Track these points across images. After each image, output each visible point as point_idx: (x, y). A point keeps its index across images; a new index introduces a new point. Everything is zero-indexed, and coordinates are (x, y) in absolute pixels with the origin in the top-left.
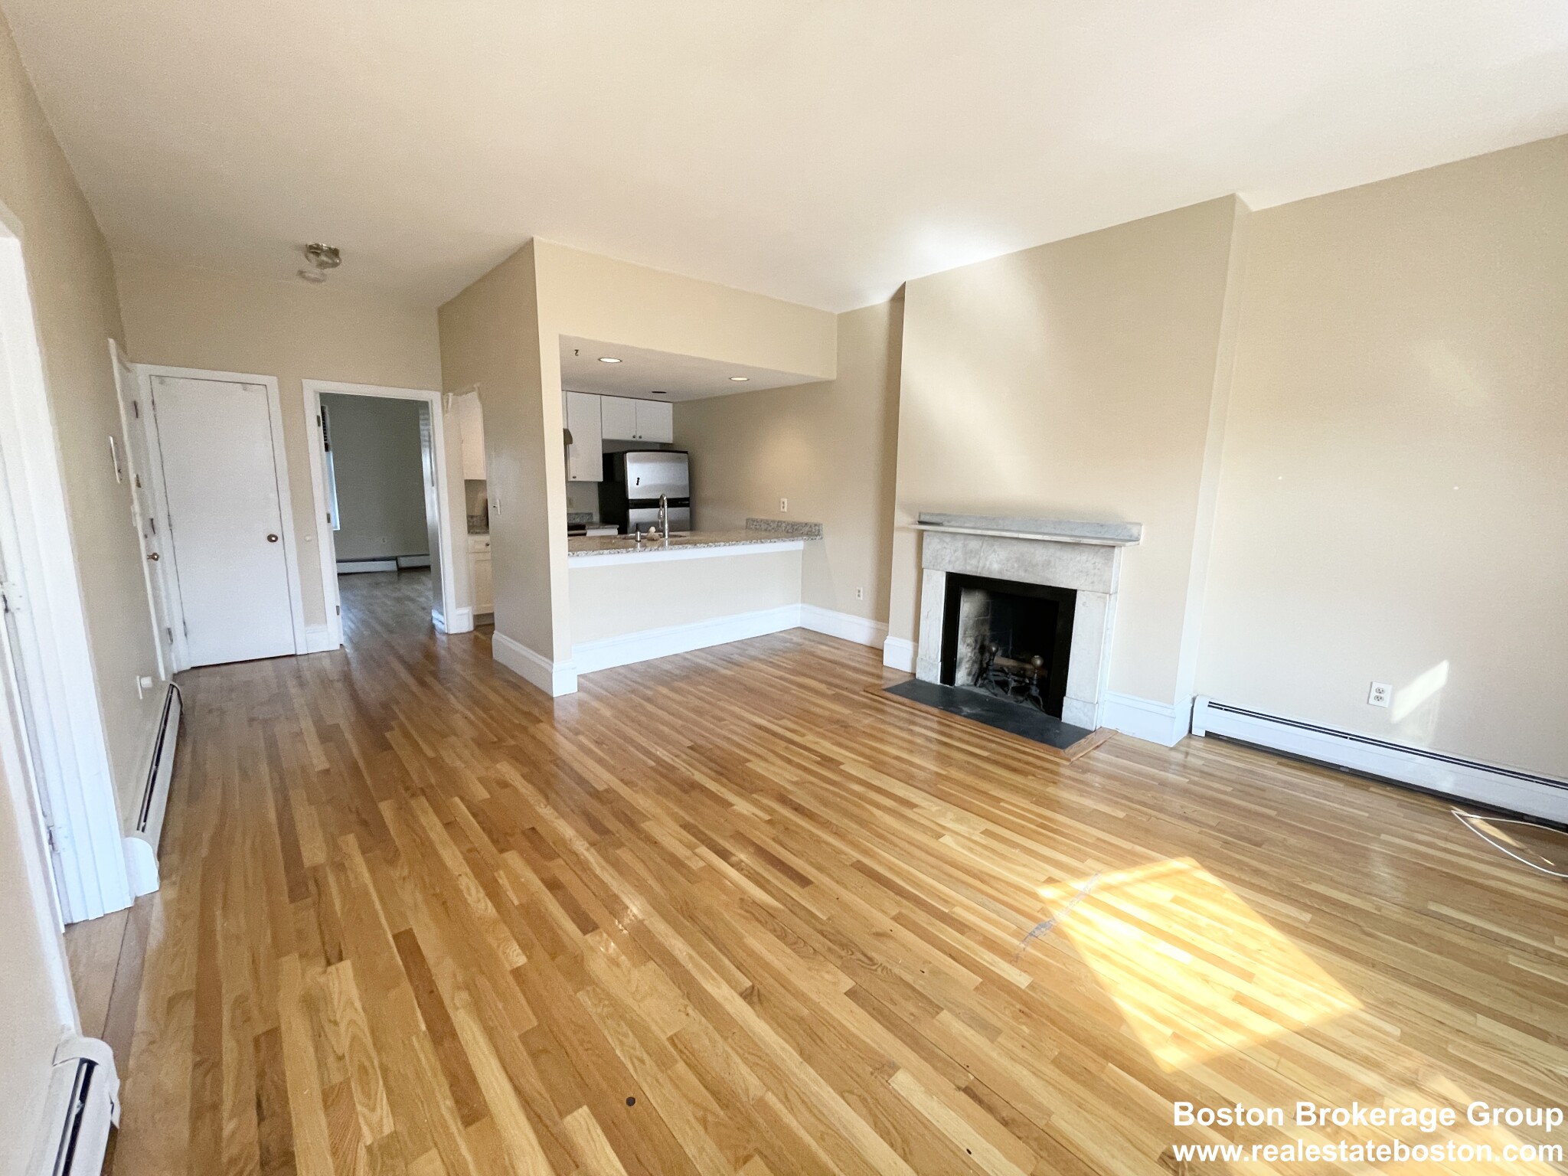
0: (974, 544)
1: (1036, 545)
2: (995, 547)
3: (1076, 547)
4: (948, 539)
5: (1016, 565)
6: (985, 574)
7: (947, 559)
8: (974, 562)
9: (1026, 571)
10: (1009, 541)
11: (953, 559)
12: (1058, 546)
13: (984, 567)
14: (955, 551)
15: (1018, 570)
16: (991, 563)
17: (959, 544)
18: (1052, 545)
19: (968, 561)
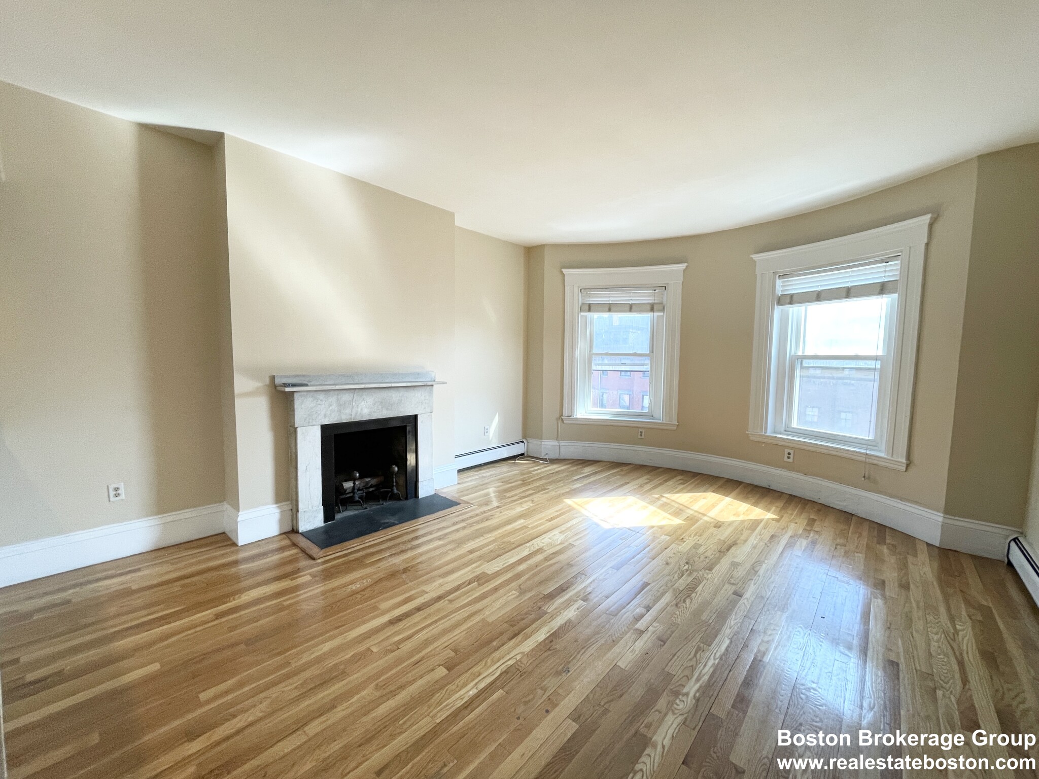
0: (346, 397)
1: (392, 391)
2: (364, 396)
3: (415, 388)
4: (321, 396)
5: (380, 407)
6: (358, 419)
7: (323, 413)
8: (348, 411)
9: (387, 409)
10: (374, 390)
11: (328, 413)
12: (405, 389)
13: (356, 414)
14: (330, 405)
15: (382, 411)
16: (361, 410)
17: (333, 399)
18: (402, 389)
19: (342, 411)
